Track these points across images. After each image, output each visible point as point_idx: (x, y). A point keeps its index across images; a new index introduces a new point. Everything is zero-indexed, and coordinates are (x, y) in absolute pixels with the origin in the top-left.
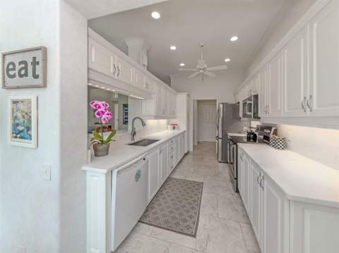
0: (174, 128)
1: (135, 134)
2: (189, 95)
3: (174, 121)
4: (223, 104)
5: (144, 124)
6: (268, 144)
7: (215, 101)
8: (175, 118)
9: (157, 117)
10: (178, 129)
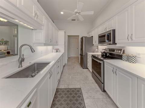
0: (57, 51)
1: (23, 60)
2: (65, 32)
3: (57, 47)
4: (85, 37)
5: (33, 51)
6: (122, 59)
7: (78, 36)
8: (57, 45)
9: (46, 45)
10: (60, 52)
